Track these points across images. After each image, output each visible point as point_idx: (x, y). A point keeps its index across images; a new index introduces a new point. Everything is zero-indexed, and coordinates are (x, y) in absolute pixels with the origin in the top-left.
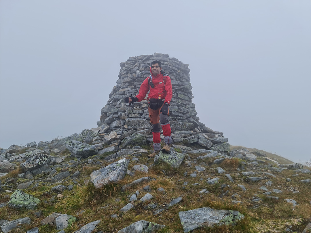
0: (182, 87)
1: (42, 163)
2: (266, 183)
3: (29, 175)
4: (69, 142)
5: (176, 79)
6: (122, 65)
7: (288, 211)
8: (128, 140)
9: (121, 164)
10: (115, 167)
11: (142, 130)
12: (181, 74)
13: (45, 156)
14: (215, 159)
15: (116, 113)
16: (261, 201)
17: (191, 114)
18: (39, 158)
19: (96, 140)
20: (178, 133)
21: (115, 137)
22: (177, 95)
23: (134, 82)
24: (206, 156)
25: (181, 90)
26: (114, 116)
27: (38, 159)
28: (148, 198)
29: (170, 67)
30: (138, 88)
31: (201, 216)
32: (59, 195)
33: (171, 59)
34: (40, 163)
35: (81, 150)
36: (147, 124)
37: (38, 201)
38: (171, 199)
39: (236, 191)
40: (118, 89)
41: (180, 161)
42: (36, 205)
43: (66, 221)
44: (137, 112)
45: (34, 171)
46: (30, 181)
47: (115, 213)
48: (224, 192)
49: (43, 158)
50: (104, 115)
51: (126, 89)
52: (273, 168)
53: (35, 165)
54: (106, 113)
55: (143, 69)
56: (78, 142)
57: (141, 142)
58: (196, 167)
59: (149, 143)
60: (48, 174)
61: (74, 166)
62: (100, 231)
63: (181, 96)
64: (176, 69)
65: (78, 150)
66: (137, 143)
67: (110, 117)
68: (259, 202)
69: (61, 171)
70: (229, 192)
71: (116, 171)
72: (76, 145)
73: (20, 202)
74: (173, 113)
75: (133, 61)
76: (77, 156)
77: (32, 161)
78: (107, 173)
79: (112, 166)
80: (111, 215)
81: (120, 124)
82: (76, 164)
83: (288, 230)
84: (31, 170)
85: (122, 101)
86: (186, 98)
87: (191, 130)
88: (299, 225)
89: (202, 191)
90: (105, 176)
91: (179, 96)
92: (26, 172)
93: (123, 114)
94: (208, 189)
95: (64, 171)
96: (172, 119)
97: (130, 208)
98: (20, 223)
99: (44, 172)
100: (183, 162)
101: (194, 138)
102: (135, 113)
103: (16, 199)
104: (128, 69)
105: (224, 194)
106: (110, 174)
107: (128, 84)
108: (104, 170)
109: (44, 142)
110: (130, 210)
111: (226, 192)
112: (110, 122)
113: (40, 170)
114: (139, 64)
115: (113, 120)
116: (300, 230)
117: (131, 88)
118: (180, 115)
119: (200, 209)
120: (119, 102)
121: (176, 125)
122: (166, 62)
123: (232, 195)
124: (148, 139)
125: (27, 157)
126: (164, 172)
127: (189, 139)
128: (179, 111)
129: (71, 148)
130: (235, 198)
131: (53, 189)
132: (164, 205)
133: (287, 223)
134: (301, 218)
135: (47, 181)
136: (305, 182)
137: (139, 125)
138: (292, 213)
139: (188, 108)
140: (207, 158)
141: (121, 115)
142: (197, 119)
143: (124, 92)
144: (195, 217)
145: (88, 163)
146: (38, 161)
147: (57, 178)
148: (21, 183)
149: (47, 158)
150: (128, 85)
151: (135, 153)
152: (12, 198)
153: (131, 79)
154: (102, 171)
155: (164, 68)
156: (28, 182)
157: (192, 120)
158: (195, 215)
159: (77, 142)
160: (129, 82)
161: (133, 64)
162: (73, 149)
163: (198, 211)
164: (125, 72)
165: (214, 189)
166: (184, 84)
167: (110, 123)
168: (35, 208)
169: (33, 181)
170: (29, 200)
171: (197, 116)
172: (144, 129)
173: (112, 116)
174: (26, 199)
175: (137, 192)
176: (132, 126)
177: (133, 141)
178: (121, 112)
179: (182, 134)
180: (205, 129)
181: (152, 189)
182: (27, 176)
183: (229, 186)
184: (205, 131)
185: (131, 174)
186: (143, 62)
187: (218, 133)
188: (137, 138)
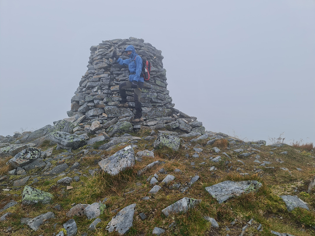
0: (159, 73)
1: (34, 157)
2: (256, 157)
3: (20, 171)
4: (55, 134)
5: (153, 65)
6: (93, 49)
7: (288, 177)
8: (115, 128)
9: (129, 151)
10: (123, 155)
11: (125, 118)
12: (157, 60)
13: (35, 149)
14: (208, 141)
15: (92, 101)
16: (262, 171)
17: (168, 100)
18: (30, 152)
19: (78, 130)
20: (159, 119)
21: (99, 126)
22: (155, 82)
23: (110, 68)
24: (198, 139)
25: (158, 77)
26: (89, 104)
27: (28, 154)
28: (170, 179)
29: (147, 53)
30: (115, 74)
31: (227, 188)
32: (68, 188)
33: (147, 45)
34: (32, 157)
35: (71, 141)
36: (129, 112)
37: (50, 195)
38: (190, 178)
39: (238, 165)
40: (92, 75)
41: (178, 144)
42: (51, 199)
43: (98, 209)
44: (117, 99)
45: (26, 167)
46: (25, 177)
47: (146, 196)
48: (229, 167)
49: (34, 152)
50: (76, 104)
51: (102, 76)
52: (253, 145)
53: (27, 159)
54: (78, 102)
55: (121, 54)
56: (65, 133)
57: (127, 130)
58: (194, 148)
59: (136, 131)
60: (43, 168)
61: (70, 158)
62: (141, 212)
63: (158, 82)
64: (153, 55)
65: (69, 141)
66: (124, 131)
67: (85, 106)
68: (261, 172)
69: (57, 164)
70: (233, 167)
71: (126, 158)
72: (64, 136)
73: (34, 197)
74: (153, 100)
75: (107, 45)
76: (67, 147)
77: (23, 156)
78: (118, 161)
79: (119, 154)
80: (142, 198)
81: (98, 113)
82: (71, 156)
83: (296, 191)
84: (22, 166)
85: (98, 89)
86: (163, 85)
87: (169, 116)
88: (302, 186)
89: (212, 169)
90: (116, 164)
91: (157, 83)
92: (16, 168)
93: (101, 102)
94: (215, 166)
95: (60, 164)
96: (152, 105)
97: (158, 189)
98: (45, 218)
99: (37, 166)
100: (181, 146)
101: (176, 123)
102: (114, 100)
103: (29, 196)
104: (103, 53)
105: (229, 169)
106: (121, 161)
107: (103, 70)
108: (112, 158)
109: (4, 137)
110: (159, 191)
111: (231, 167)
112: (84, 111)
113: (33, 165)
114: (115, 48)
115: (88, 109)
116: (305, 190)
117: (108, 74)
118: (159, 101)
119: (223, 183)
120: (95, 90)
121: (156, 111)
122: (143, 48)
123: (237, 169)
124: (135, 127)
125: (6, 152)
126: (168, 155)
127: (172, 125)
128: (159, 98)
129: (59, 140)
130: (240, 171)
131: (59, 182)
132: (186, 184)
133: (293, 186)
134: (302, 181)
135: (44, 176)
136: (284, 154)
137: (120, 113)
138: (292, 178)
139: (164, 95)
140: (201, 140)
141: (98, 103)
142: (173, 105)
143: (100, 78)
144: (222, 190)
145: (85, 153)
146: (29, 156)
147: (55, 172)
148: (15, 180)
149: (38, 151)
150: (104, 72)
151: (131, 141)
152: (26, 195)
153: (108, 65)
154: (111, 159)
155: (141, 54)
156: (23, 178)
157: (170, 106)
158: (221, 188)
159: (63, 133)
160: (104, 68)
161: (107, 48)
162: (61, 141)
163: (222, 184)
164: (99, 57)
165: (220, 166)
166: (160, 71)
167: (85, 113)
168: (51, 202)
169: (29, 177)
170: (43, 195)
171: (172, 102)
172: (126, 117)
173: (87, 105)
174: (39, 194)
175: (155, 175)
176: (113, 115)
177: (120, 129)
178: (98, 100)
179: (163, 120)
180: (182, 114)
181: (167, 171)
182: (19, 172)
183: (230, 162)
184: (182, 116)
185: (138, 160)
186: (119, 46)
187: (193, 118)
188: (124, 126)
